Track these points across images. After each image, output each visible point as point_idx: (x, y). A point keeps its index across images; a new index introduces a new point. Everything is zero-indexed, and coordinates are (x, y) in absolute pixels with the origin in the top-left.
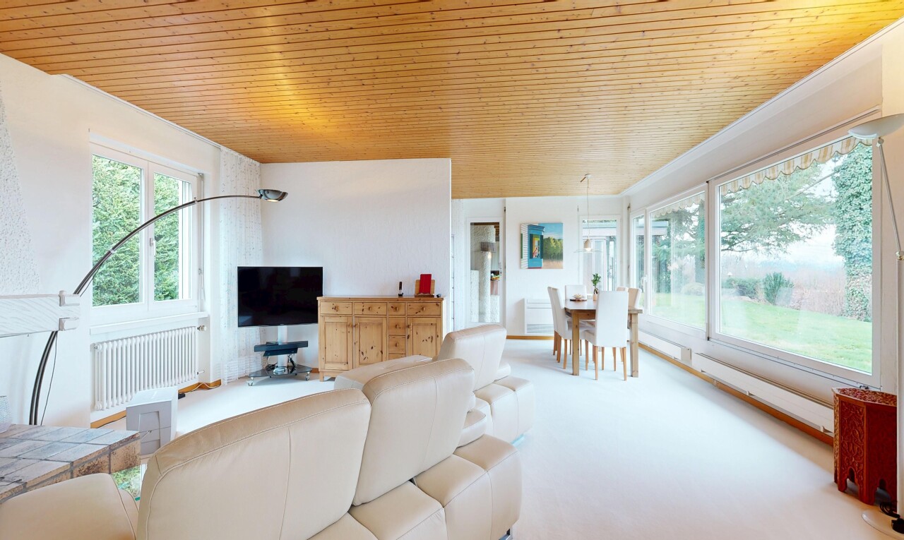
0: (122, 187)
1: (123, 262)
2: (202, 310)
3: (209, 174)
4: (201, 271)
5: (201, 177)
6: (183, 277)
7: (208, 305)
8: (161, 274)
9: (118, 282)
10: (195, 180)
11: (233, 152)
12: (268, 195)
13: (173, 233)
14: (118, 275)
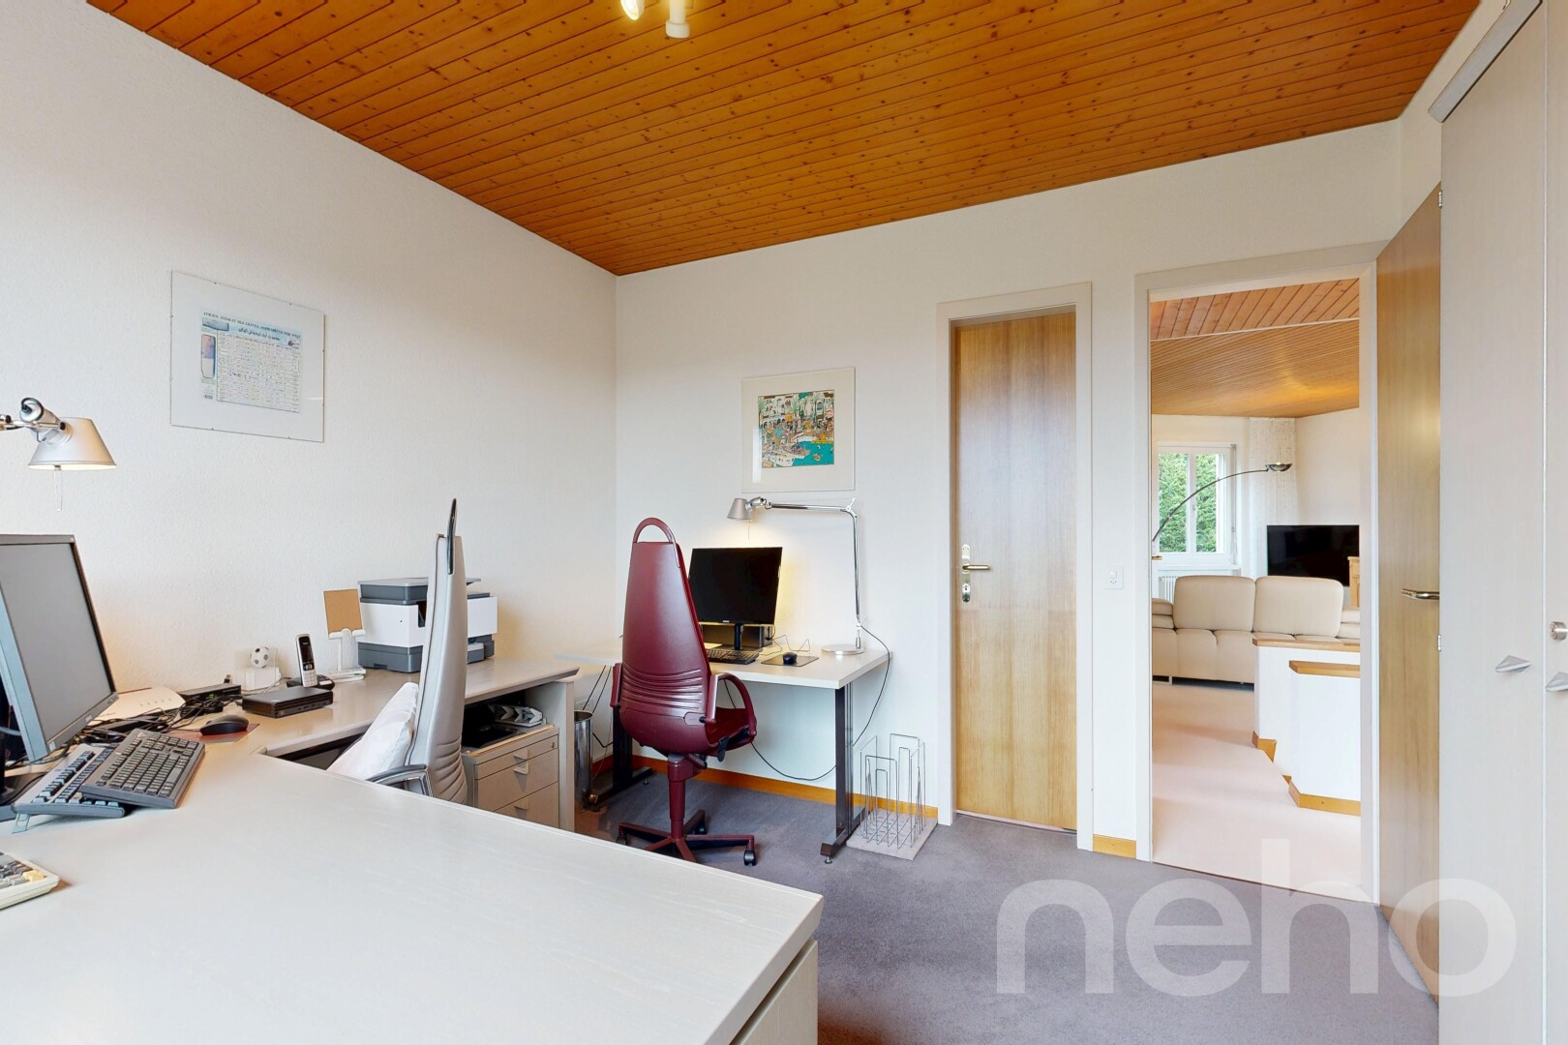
0: (1177, 460)
1: (1178, 522)
2: (1235, 563)
3: (1240, 445)
4: (1233, 529)
5: (1234, 447)
6: (1221, 534)
7: (1239, 559)
8: (1208, 532)
9: (1174, 538)
10: (1228, 452)
11: (1261, 419)
12: (1275, 468)
13: (1214, 494)
14: (1174, 532)
